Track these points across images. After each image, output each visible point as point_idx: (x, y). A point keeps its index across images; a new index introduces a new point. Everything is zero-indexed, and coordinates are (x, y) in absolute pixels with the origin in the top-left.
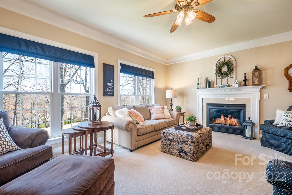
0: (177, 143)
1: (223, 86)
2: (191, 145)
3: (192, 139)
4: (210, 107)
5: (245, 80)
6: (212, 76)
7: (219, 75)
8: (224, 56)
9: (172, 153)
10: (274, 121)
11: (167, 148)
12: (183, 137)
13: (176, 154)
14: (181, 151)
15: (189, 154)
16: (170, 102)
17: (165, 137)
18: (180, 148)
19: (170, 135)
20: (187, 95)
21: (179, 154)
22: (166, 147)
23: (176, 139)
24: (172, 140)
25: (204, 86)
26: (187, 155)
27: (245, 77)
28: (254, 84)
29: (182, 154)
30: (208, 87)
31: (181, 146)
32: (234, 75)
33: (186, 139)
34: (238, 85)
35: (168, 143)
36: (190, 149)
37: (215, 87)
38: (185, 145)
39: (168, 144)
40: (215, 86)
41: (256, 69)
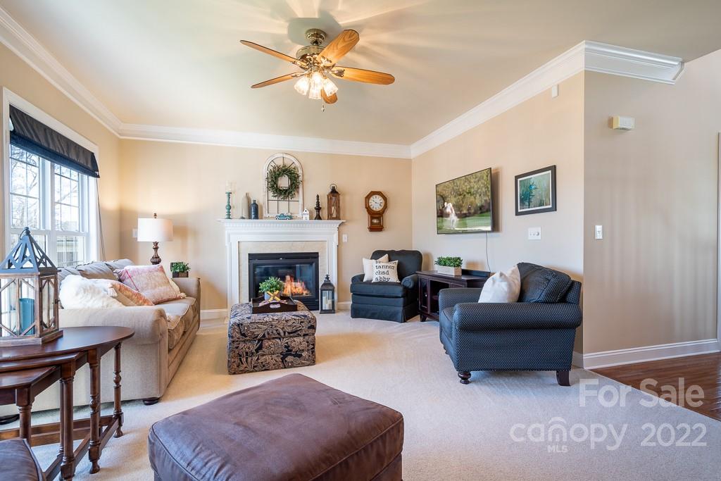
0: (278, 340)
1: (282, 217)
2: (307, 335)
3: (310, 322)
4: (256, 261)
5: (318, 208)
6: (260, 193)
7: (274, 193)
8: (281, 155)
9: (264, 366)
10: (363, 276)
11: (249, 359)
12: (290, 323)
13: (274, 365)
14: (288, 351)
15: (304, 354)
16: (152, 253)
17: (244, 335)
18: (286, 347)
19: (259, 326)
20: (196, 233)
21: (283, 362)
22: (247, 358)
23: (275, 332)
24: (264, 336)
25: (245, 214)
26: (300, 356)
27: (318, 203)
28: (330, 217)
29: (289, 359)
30: (253, 216)
31: (287, 343)
32: (299, 197)
33: (299, 325)
34: (308, 216)
35: (253, 346)
36: (308, 342)
37: (266, 218)
38: (295, 339)
39: (253, 349)
40: (266, 214)
41: (334, 192)
